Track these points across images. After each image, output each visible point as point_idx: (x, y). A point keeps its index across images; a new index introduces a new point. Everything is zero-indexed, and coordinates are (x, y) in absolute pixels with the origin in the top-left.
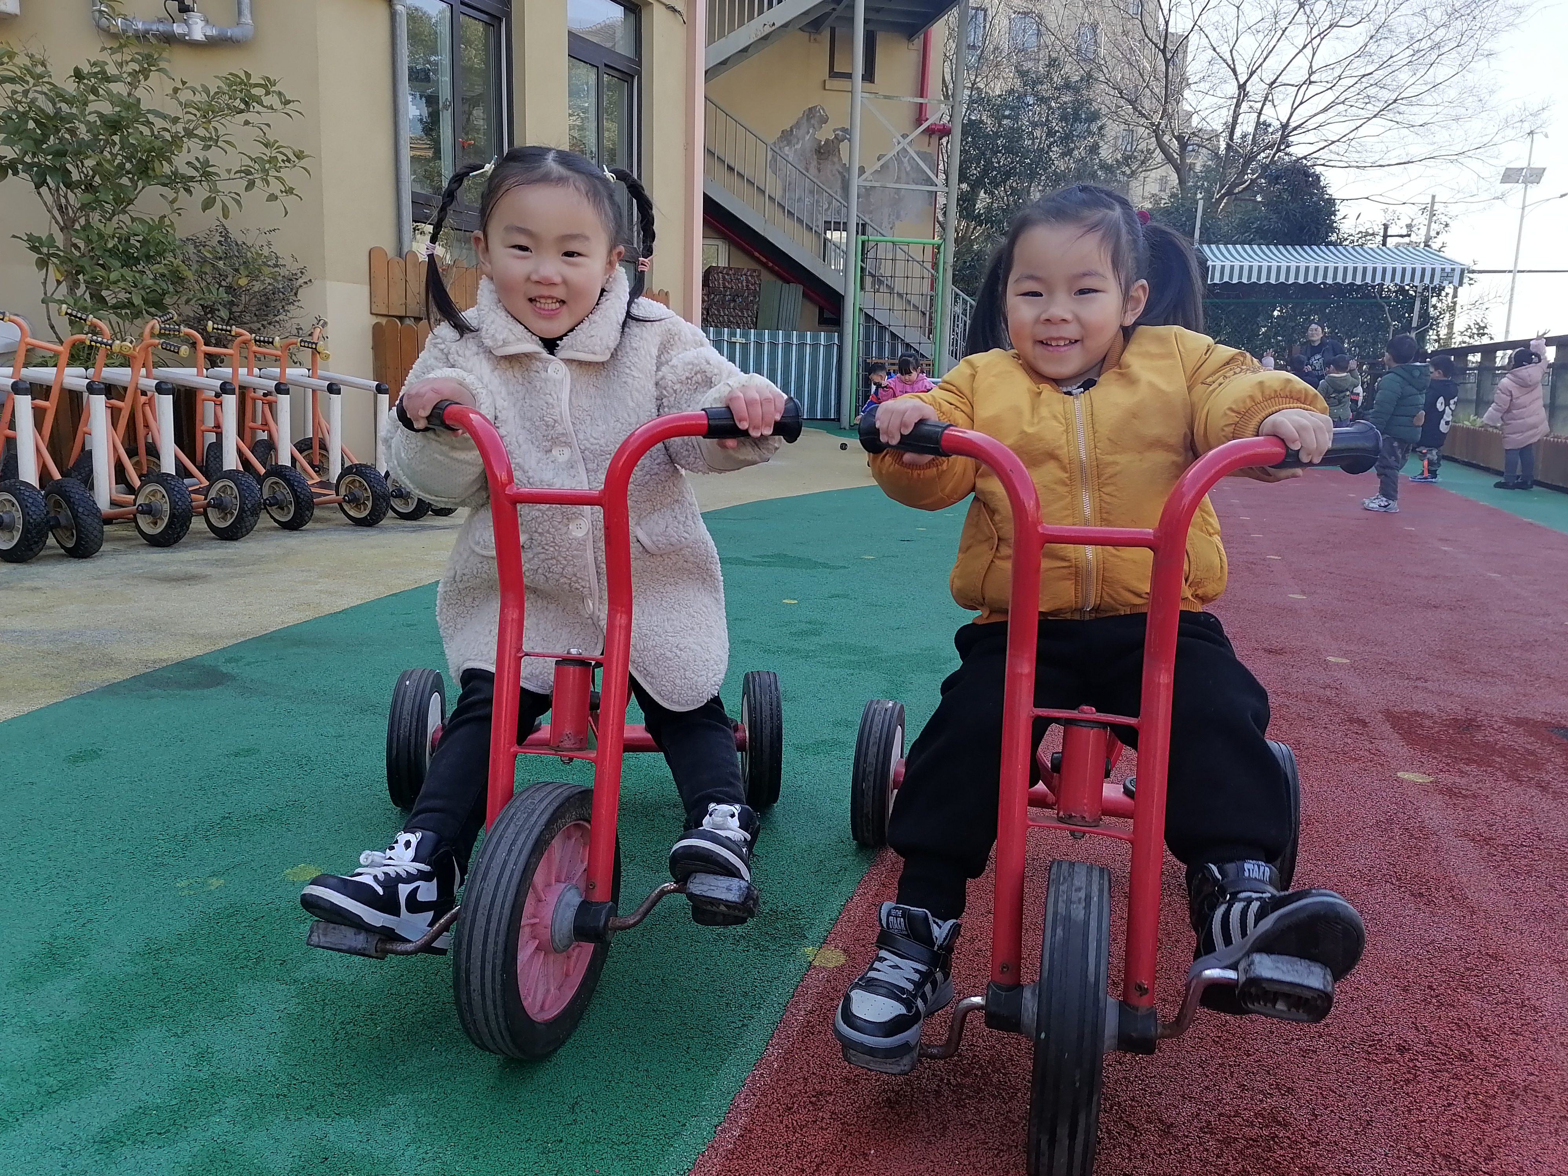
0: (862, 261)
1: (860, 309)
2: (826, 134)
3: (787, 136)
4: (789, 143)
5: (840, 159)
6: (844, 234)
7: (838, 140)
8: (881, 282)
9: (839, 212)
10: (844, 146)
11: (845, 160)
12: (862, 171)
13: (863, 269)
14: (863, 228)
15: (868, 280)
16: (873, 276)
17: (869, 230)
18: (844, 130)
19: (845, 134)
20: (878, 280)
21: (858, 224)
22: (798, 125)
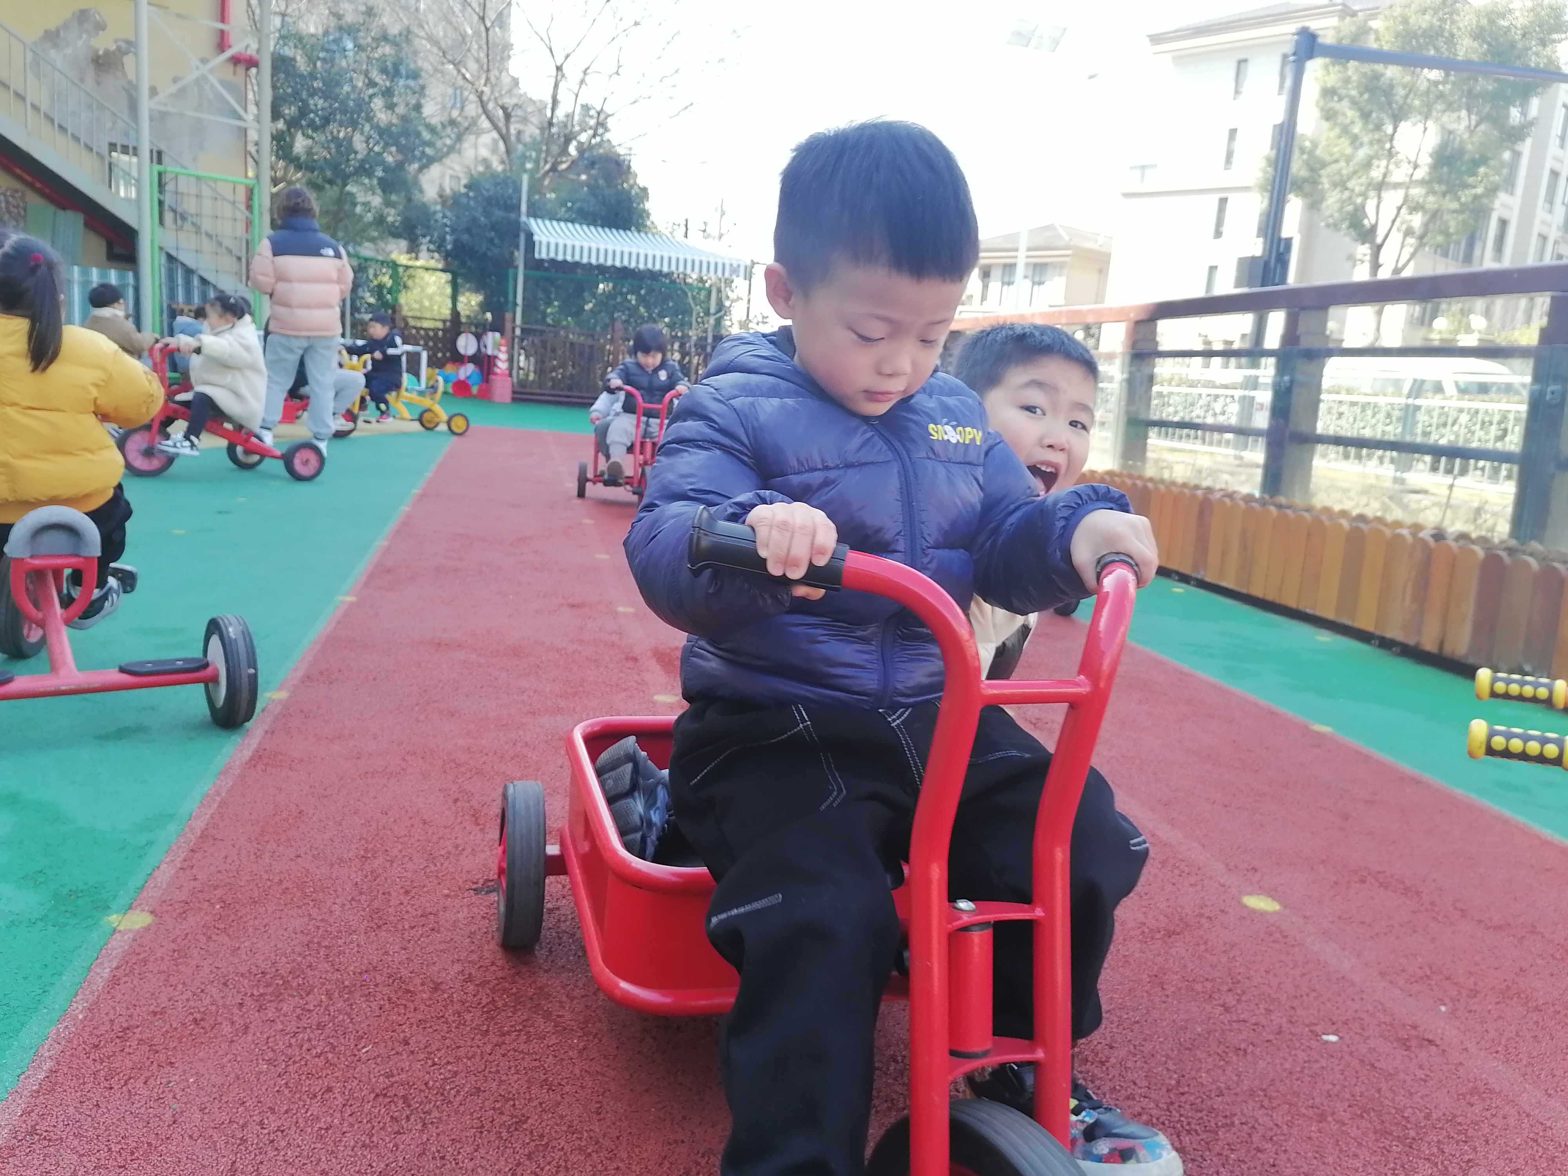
0: (160, 192)
1: (161, 249)
2: (104, 43)
3: (52, 37)
4: (55, 45)
5: (124, 74)
6: (134, 160)
7: (123, 51)
8: (184, 218)
9: (127, 134)
10: (128, 61)
11: (131, 76)
12: (154, 92)
13: (161, 203)
14: (158, 157)
15: (169, 216)
16: (174, 211)
17: (166, 159)
18: (128, 42)
19: (130, 46)
20: (181, 217)
21: (151, 151)
22: (66, 26)
